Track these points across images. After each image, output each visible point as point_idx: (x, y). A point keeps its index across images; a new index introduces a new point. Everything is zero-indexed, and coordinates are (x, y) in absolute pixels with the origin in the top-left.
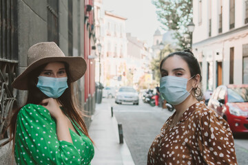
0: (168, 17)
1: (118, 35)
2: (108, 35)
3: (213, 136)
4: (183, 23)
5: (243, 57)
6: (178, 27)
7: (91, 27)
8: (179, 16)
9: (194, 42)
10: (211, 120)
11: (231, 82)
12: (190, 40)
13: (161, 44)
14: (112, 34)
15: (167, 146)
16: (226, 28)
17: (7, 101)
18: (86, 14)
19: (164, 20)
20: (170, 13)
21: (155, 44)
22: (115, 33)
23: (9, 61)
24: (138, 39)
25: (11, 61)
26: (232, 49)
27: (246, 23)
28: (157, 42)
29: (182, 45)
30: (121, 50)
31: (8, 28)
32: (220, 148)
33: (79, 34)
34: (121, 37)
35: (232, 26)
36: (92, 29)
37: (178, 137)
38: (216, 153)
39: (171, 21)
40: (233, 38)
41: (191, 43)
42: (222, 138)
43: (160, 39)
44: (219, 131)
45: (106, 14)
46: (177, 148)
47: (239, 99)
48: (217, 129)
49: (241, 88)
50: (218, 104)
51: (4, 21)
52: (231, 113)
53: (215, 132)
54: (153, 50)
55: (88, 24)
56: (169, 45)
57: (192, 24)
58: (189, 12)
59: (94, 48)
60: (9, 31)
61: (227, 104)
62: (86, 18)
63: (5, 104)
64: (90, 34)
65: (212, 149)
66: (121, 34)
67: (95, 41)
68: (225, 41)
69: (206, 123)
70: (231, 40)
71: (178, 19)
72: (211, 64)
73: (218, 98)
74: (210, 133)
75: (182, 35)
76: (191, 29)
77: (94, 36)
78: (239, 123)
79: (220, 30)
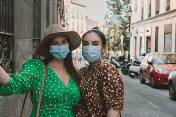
0: (114, 6)
1: (80, 17)
2: (73, 17)
3: (109, 79)
4: (124, 10)
5: (165, 34)
6: (120, 12)
7: (62, 11)
8: (122, 5)
9: (131, 23)
10: (109, 69)
11: (156, 50)
12: (129, 22)
13: (109, 24)
14: (76, 17)
15: (87, 89)
16: (153, 14)
17: (6, 61)
18: (58, 2)
19: (111, 8)
20: (115, 3)
21: (105, 24)
22: (78, 16)
23: (7, 34)
24: (93, 20)
25: (9, 34)
26: (157, 28)
27: (167, 10)
28: (106, 22)
29: (123, 25)
30: (82, 27)
31: (7, 11)
32: (112, 87)
33: (54, 16)
34: (82, 19)
35: (157, 12)
36: (63, 13)
37: (92, 82)
38: (109, 90)
39: (116, 9)
40: (158, 21)
41: (129, 24)
42: (114, 81)
43: (108, 21)
44: (113, 76)
45: (71, 3)
46: (93, 89)
47: (162, 62)
48: (111, 75)
49: (163, 55)
50: (147, 65)
51: (5, 7)
52: (156, 71)
53: (110, 76)
54: (104, 28)
55: (60, 10)
56: (115, 25)
57: (130, 11)
58: (128, 3)
59: (63, 26)
60: (7, 14)
61: (154, 65)
62: (58, 5)
63: (5, 63)
64: (61, 16)
65: (107, 87)
66: (82, 17)
67: (64, 21)
68: (153, 22)
69: (105, 71)
70: (156, 22)
71: (121, 7)
72: (143, 38)
73: (147, 61)
74: (107, 77)
75: (123, 18)
76: (129, 14)
77: (64, 17)
78: (161, 78)
79: (150, 15)
